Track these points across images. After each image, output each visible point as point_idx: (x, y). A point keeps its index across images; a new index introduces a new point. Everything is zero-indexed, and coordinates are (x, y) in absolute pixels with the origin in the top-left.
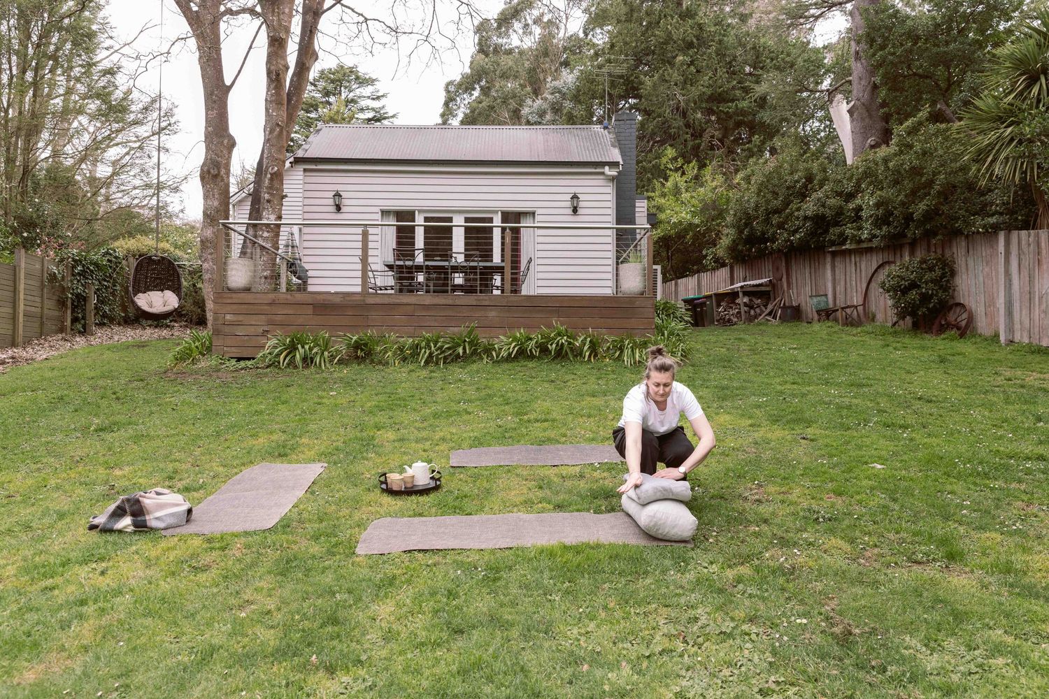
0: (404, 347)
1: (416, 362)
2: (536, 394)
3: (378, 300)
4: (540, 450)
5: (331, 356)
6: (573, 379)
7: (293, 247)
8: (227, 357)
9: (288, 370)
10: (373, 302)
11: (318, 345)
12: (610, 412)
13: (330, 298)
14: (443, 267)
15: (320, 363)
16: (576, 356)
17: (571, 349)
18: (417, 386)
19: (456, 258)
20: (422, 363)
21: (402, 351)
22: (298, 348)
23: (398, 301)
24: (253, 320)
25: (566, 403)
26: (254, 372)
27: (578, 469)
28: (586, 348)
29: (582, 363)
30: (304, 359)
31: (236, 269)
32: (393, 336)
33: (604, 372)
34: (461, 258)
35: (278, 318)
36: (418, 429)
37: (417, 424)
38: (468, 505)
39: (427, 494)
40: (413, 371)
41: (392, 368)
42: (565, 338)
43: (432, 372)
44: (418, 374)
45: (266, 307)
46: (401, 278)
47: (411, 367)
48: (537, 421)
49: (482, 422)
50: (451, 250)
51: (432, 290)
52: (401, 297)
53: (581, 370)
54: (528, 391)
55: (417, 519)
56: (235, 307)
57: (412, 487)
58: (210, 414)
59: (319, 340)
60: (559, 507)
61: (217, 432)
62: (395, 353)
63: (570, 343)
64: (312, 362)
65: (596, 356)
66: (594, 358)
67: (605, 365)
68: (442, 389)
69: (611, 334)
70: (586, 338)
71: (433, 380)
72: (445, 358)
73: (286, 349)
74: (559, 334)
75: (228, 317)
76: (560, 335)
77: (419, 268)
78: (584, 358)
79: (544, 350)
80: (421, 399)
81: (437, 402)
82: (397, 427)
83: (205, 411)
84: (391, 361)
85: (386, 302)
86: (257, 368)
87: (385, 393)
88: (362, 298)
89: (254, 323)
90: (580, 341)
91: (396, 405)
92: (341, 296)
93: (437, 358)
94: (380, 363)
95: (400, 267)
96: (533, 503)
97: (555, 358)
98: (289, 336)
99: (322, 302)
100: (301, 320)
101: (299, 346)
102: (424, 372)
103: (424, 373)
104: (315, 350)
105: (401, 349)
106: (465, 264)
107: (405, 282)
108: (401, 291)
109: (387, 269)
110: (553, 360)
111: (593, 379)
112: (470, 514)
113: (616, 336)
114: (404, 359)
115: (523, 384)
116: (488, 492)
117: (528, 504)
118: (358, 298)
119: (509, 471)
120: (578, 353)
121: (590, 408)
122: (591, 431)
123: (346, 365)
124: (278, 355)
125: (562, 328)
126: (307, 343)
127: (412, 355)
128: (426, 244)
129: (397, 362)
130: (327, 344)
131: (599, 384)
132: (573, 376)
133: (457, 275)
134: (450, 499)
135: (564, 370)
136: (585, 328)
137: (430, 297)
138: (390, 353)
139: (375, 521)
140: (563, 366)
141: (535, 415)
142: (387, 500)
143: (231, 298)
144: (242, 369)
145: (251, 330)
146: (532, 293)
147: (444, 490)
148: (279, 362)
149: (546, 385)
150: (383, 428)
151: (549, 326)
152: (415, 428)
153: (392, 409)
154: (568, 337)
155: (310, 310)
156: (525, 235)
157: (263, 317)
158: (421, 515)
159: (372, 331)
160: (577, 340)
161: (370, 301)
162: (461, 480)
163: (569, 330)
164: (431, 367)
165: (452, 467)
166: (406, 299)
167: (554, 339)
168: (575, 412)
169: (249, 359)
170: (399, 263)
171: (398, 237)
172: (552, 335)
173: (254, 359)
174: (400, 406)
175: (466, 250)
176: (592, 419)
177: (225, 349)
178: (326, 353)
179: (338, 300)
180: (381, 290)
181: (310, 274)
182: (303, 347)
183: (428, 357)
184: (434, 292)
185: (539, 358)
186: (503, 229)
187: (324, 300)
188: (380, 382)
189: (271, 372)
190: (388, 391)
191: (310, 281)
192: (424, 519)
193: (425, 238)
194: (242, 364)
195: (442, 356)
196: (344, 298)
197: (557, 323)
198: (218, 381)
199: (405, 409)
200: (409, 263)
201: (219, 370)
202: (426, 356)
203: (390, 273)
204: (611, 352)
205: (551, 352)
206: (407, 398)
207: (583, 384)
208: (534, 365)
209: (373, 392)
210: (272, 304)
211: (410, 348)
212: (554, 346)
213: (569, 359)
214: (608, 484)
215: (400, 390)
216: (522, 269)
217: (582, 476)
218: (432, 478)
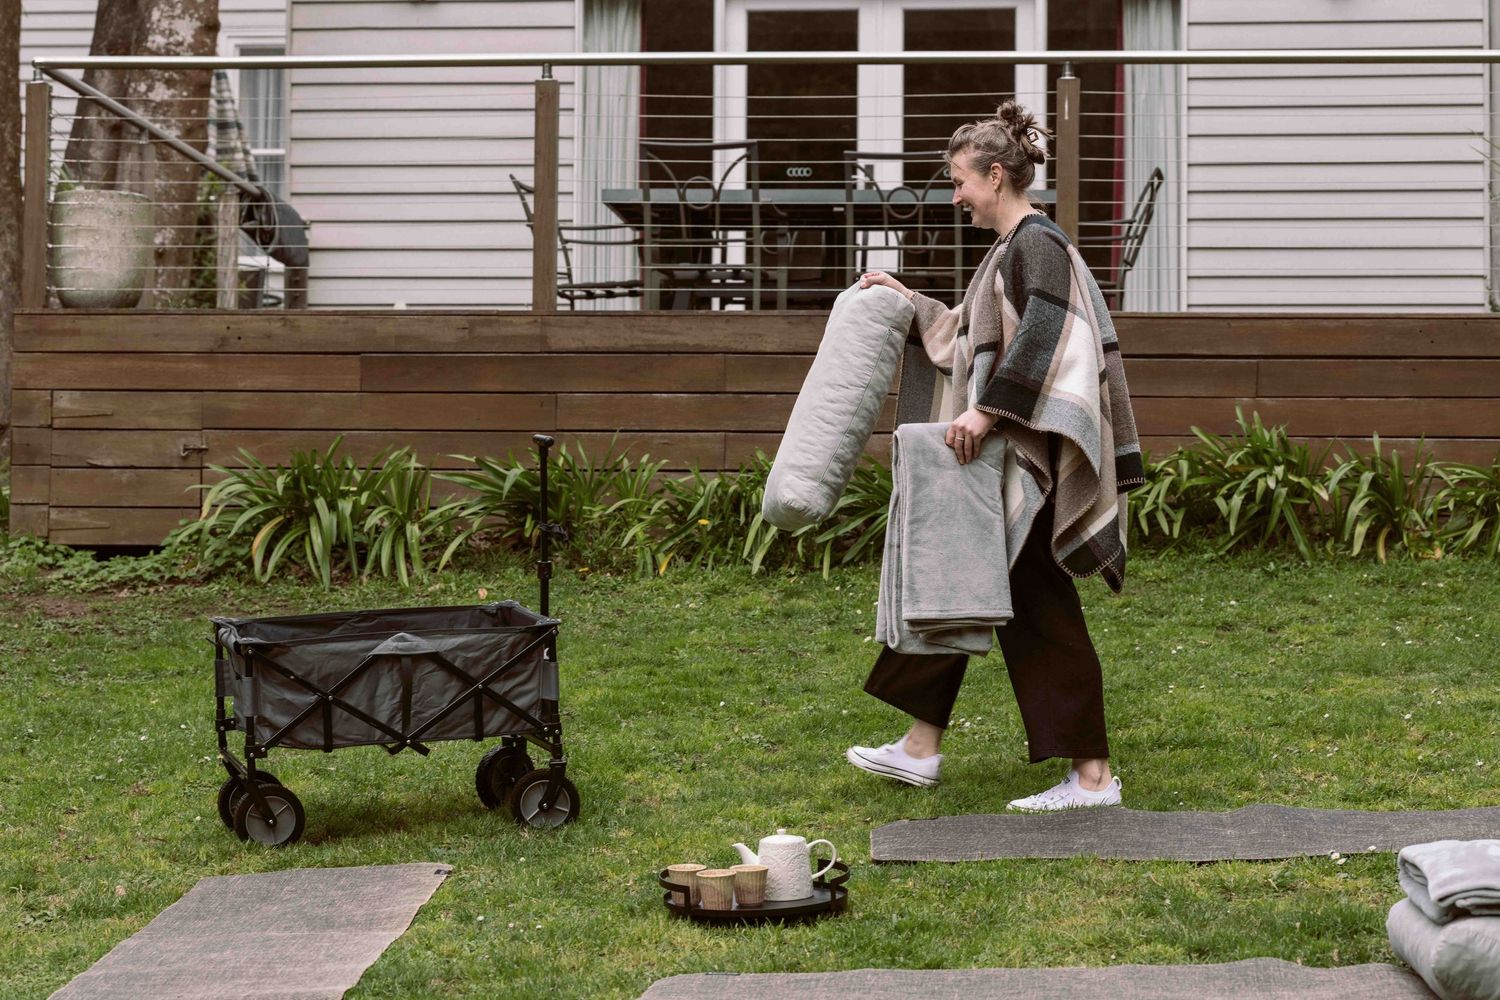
0: (689, 507)
1: (734, 560)
2: (1162, 666)
3: (592, 338)
4: (1161, 822)
5: (429, 539)
6: (1304, 618)
7: (223, 126)
8: (60, 542)
9: (282, 588)
10: (573, 345)
11: (385, 501)
12: (1417, 718)
13: (420, 328)
14: (824, 213)
15: (393, 564)
16: (1322, 538)
17: (1305, 516)
18: (741, 638)
19: (869, 171)
20: (756, 565)
21: (681, 519)
22: (314, 510)
23: (664, 340)
24: (150, 410)
25: (1266, 692)
26: (164, 595)
27: (1275, 870)
28: (1356, 508)
29: (1339, 563)
30: (338, 550)
31: (90, 230)
32: (649, 468)
33: (1422, 595)
34: (890, 176)
35: (237, 403)
36: (759, 767)
37: (754, 755)
38: (934, 945)
39: (807, 924)
40: (724, 590)
41: (647, 582)
42: (1279, 470)
43: (789, 594)
44: (740, 602)
45: (197, 366)
46: (666, 255)
47: (716, 578)
48: (1159, 744)
49: (973, 750)
50: (853, 146)
51: (782, 301)
52: (676, 325)
53: (1337, 586)
54: (1139, 656)
55: (781, 977)
56: (85, 365)
57: (760, 905)
58: (60, 724)
59: (385, 484)
60: (1201, 952)
61: (110, 774)
62: (654, 531)
63: (1297, 491)
64: (362, 562)
65: (1394, 537)
66: (1388, 547)
67: (1429, 572)
68: (831, 650)
69: (1458, 457)
70: (1356, 473)
71: (797, 623)
72: (839, 546)
73: (268, 516)
74: (1257, 457)
75: (64, 401)
76: (1260, 462)
77: (735, 215)
78: (1350, 545)
79: (1200, 515)
80: (760, 680)
81: (815, 690)
82: (688, 761)
83: (44, 714)
84: (643, 558)
85: (622, 344)
86: (174, 581)
87: (636, 661)
88: (536, 331)
89: (154, 422)
90: (1333, 484)
91: (676, 697)
92: (462, 321)
93: (809, 547)
94: (603, 562)
95: (665, 212)
96: (1127, 944)
97: (1243, 545)
98: (283, 470)
99: (392, 345)
100: (315, 412)
101: (320, 503)
102: (763, 596)
103: (764, 598)
104: (373, 520)
105: (679, 514)
106: (907, 198)
107: (685, 269)
108: (666, 301)
109: (616, 220)
110: (1234, 552)
111: (1376, 618)
112: (938, 966)
113: (1478, 464)
114: (689, 551)
115: (1121, 634)
116: (992, 920)
117: (1109, 947)
118: (523, 328)
119: (1058, 873)
120: (1326, 528)
121: (1350, 707)
122: (1338, 772)
123: (485, 570)
124: (247, 535)
125: (1270, 436)
126: (344, 495)
127: (719, 536)
128: (753, 128)
129: (664, 561)
130: (414, 495)
131: (1394, 635)
132: (1302, 610)
133: (876, 238)
134: (879, 933)
135: (1272, 587)
136: (1358, 436)
137: (782, 324)
138: (636, 529)
139: (663, 981)
140: (1271, 575)
141: (1154, 726)
142: (687, 934)
143: (76, 332)
144: (120, 585)
145: (143, 448)
146: (1169, 307)
147: (857, 916)
148: (249, 562)
149: (1204, 638)
150: (643, 762)
151: (1222, 428)
152: (748, 763)
153: (663, 711)
154: (1291, 467)
155: (349, 375)
156: (1140, 92)
157: (186, 400)
158: (793, 968)
159: (572, 449)
160: (1324, 479)
161: (564, 338)
162: (906, 893)
163: (1295, 443)
164: (789, 577)
165: (878, 862)
166: (684, 330)
167: (1237, 474)
168: (1291, 719)
169: (139, 551)
170: (660, 196)
171: (647, 106)
172: (1232, 461)
173: (158, 550)
174: (692, 702)
175: (907, 146)
176: (1349, 741)
177: (54, 514)
178: (413, 531)
179: (447, 336)
180: (590, 296)
181: (316, 236)
182: (332, 507)
183: (776, 543)
184: (793, 303)
185: (1183, 546)
186: (1054, 69)
187: (400, 338)
188: (611, 626)
189: (223, 594)
190: (644, 654)
191: (317, 265)
192: (800, 976)
193: (752, 107)
194: (120, 568)
195: (828, 536)
196: (471, 328)
197: (1248, 418)
198: (49, 624)
199: (708, 710)
200: (697, 197)
201: (41, 590)
202: (768, 538)
203: (629, 234)
204: (1453, 522)
205: (1226, 524)
206: (714, 679)
207: (1339, 633)
208: (1163, 572)
209: (592, 660)
210: (218, 352)
211: (714, 511)
212: (1237, 500)
213: (1293, 548)
214: (1365, 903)
215: (683, 654)
216: (1128, 215)
217: (1284, 886)
218: (819, 884)
